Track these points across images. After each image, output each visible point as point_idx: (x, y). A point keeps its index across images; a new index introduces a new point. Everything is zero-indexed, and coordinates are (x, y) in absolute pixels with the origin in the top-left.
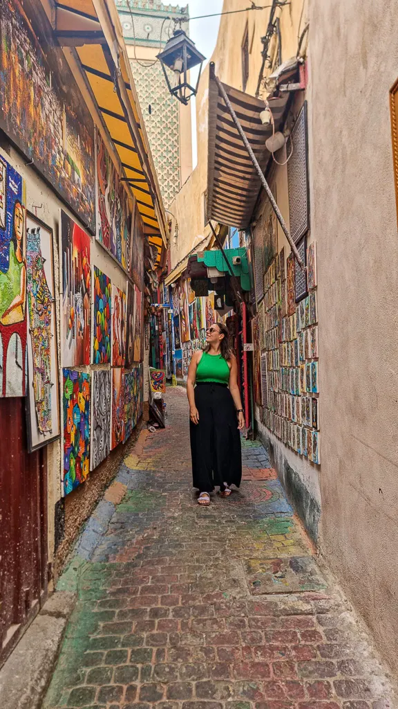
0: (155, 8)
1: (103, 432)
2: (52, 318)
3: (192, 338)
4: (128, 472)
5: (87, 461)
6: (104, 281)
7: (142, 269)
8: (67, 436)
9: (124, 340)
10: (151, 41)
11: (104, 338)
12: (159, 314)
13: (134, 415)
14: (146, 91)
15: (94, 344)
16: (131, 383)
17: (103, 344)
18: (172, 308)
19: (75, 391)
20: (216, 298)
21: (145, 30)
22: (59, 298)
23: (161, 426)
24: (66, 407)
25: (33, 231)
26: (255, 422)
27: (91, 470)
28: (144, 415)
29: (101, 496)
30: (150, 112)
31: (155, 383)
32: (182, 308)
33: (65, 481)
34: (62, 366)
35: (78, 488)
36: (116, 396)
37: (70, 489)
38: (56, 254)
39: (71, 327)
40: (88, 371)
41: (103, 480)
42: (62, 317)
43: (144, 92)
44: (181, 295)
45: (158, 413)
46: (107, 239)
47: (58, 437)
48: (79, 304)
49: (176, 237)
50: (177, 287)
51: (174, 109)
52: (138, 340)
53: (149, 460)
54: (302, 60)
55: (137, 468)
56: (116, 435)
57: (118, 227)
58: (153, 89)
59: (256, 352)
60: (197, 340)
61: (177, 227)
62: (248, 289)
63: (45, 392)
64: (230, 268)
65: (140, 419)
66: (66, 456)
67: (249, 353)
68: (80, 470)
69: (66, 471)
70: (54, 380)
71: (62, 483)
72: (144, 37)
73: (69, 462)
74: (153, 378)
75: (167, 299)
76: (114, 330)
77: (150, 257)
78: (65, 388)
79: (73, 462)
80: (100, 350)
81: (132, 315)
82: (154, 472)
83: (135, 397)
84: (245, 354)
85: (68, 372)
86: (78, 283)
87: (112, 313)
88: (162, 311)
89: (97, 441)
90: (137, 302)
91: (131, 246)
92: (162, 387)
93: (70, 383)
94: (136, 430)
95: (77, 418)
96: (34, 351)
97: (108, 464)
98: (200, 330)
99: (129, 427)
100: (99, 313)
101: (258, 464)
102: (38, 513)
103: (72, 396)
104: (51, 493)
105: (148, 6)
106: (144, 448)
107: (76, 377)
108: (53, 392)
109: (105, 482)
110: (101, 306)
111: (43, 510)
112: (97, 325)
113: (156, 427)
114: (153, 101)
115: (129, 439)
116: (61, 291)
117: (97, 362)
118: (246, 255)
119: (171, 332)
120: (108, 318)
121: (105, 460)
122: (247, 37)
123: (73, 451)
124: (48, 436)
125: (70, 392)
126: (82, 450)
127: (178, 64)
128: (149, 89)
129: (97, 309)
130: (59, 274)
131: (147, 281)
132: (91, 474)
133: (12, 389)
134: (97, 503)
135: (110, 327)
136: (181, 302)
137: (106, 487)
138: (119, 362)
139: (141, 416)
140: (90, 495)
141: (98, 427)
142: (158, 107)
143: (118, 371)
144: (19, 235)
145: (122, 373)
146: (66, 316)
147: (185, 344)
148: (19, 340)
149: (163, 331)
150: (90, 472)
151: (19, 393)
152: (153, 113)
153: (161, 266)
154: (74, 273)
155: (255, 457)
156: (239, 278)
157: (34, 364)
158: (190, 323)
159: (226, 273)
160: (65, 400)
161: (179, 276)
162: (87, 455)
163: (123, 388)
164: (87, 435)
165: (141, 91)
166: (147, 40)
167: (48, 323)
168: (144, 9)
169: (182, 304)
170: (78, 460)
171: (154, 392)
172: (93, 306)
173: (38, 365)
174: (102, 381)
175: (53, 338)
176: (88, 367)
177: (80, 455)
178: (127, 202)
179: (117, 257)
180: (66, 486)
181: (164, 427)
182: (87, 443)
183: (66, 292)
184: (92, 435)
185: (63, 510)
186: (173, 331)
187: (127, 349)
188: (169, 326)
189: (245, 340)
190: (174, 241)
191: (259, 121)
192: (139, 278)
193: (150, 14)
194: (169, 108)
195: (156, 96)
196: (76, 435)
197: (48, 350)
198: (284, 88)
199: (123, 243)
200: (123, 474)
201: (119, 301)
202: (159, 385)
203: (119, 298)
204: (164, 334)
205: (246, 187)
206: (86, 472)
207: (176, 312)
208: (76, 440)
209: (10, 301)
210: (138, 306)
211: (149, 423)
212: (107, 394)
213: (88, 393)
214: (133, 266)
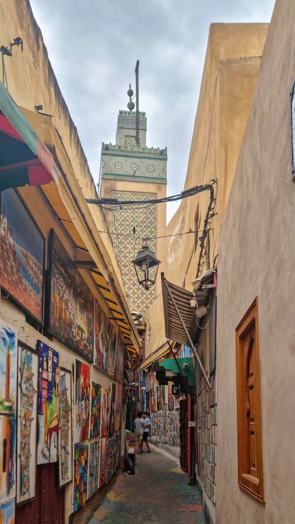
0: (140, 150)
1: (94, 478)
2: (70, 419)
3: (158, 409)
4: (109, 502)
5: (85, 494)
6: (97, 387)
7: (122, 368)
8: (76, 480)
9: (109, 419)
10: (137, 177)
11: (96, 422)
12: (136, 389)
13: (114, 466)
14: (132, 216)
15: (91, 427)
16: (112, 446)
17: (96, 425)
18: (145, 386)
19: (80, 456)
20: (173, 386)
21: (132, 168)
22: (74, 406)
23: (133, 473)
24: (75, 465)
25: (62, 376)
26: (195, 474)
27: (87, 499)
28: (121, 466)
29: (92, 515)
30: (134, 232)
31: (130, 442)
32: (152, 387)
33: (74, 504)
34: (74, 443)
35: (80, 509)
36: (103, 456)
37: (76, 509)
38: (72, 384)
39: (78, 421)
40: (87, 443)
41: (93, 506)
42: (74, 417)
43: (130, 217)
44: (152, 377)
45: (131, 464)
46: (100, 362)
47: (71, 481)
48: (83, 407)
49: (150, 335)
50: (149, 371)
51: (153, 229)
52: (118, 417)
53: (123, 495)
54: (215, 271)
55: (115, 500)
56: (102, 479)
57: (107, 351)
58: (137, 214)
59: (196, 428)
60: (161, 411)
61: (150, 328)
62: (193, 386)
63: (66, 458)
64: (181, 372)
65: (118, 469)
66: (75, 491)
67: (192, 428)
68: (81, 499)
69: (75, 499)
70: (70, 451)
71: (73, 506)
72: (132, 173)
73: (76, 494)
74: (128, 439)
75: (141, 378)
76: (102, 415)
77: (128, 359)
78: (75, 454)
79: (78, 495)
80: (94, 430)
81: (114, 402)
82: (125, 503)
83: (115, 454)
84: (189, 428)
85: (77, 446)
86: (83, 395)
87: (102, 406)
88: (138, 387)
89: (91, 483)
90: (118, 393)
91: (115, 359)
92: (134, 445)
93: (78, 452)
94: (115, 475)
95: (80, 470)
96: (62, 438)
97: (96, 496)
98: (164, 404)
99: (110, 474)
100: (94, 408)
101: (193, 502)
102: (61, 519)
103: (78, 459)
104: (67, 510)
105: (135, 149)
106: (120, 487)
107: (80, 448)
108: (69, 457)
109: (94, 507)
110: (95, 403)
111: (63, 518)
112: (92, 415)
113: (129, 474)
114: (137, 224)
115: (110, 481)
116: (75, 403)
117: (92, 436)
118: (192, 362)
119: (144, 403)
120: (99, 410)
121: (95, 494)
122: (198, 214)
123: (78, 489)
124: (67, 481)
125: (77, 457)
126: (83, 488)
127: (144, 267)
128: (134, 215)
129: (93, 406)
130: (74, 393)
131: (125, 375)
132: (87, 502)
133: (52, 459)
134: (90, 519)
135: (100, 414)
136: (151, 382)
137: (95, 510)
138: (105, 435)
139: (119, 466)
140: (86, 513)
141: (91, 475)
142: (141, 229)
143: (104, 439)
144: (57, 382)
145: (106, 440)
146: (77, 416)
147: (153, 413)
148: (56, 434)
149: (138, 401)
150: (86, 501)
151: (55, 460)
152: (136, 233)
153: (136, 361)
154: (81, 390)
155: (192, 497)
156: (187, 377)
157: (61, 444)
158: (157, 398)
159: (178, 374)
160: (75, 461)
161: (150, 365)
162: (85, 491)
163: (107, 449)
164: (85, 480)
165: (128, 216)
166: (134, 176)
167: (68, 422)
168: (133, 152)
169: (152, 384)
170: (81, 494)
171: (129, 448)
172: (91, 405)
173: (63, 445)
174: (94, 447)
175: (70, 429)
176: (87, 441)
177: (82, 491)
178: (113, 331)
179: (105, 370)
180: (74, 507)
181: (134, 474)
182: (86, 484)
183: (77, 403)
184: (88, 479)
185: (72, 519)
186: (145, 403)
187: (110, 425)
188: (143, 398)
189: (189, 419)
190: (148, 338)
191: (189, 304)
192: (120, 376)
193: (136, 155)
194: (149, 229)
195: (139, 220)
196: (80, 480)
197: (67, 436)
198: (204, 287)
199: (110, 359)
200: (105, 503)
201: (106, 397)
202: (132, 444)
203: (106, 395)
204: (139, 404)
205: (189, 327)
206: (84, 501)
207: (148, 389)
208: (80, 483)
209: (53, 416)
210: (119, 395)
211: (125, 470)
212: (97, 455)
213: (86, 456)
214: (116, 370)
